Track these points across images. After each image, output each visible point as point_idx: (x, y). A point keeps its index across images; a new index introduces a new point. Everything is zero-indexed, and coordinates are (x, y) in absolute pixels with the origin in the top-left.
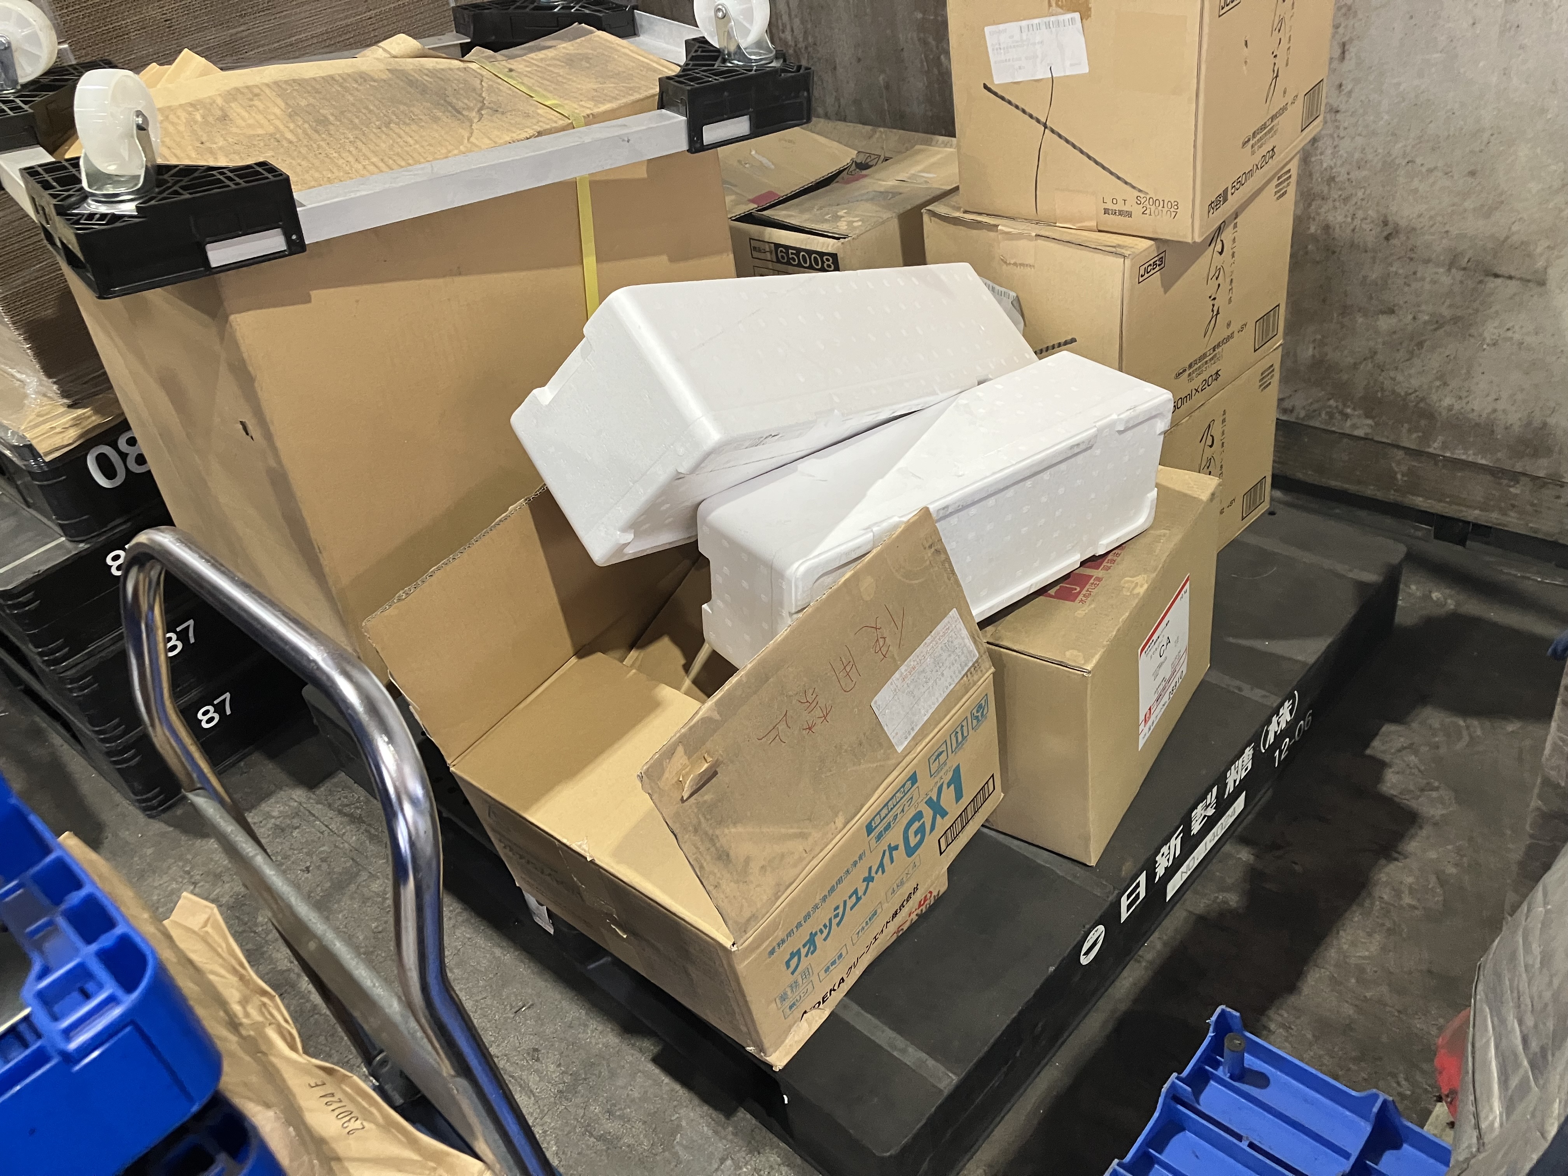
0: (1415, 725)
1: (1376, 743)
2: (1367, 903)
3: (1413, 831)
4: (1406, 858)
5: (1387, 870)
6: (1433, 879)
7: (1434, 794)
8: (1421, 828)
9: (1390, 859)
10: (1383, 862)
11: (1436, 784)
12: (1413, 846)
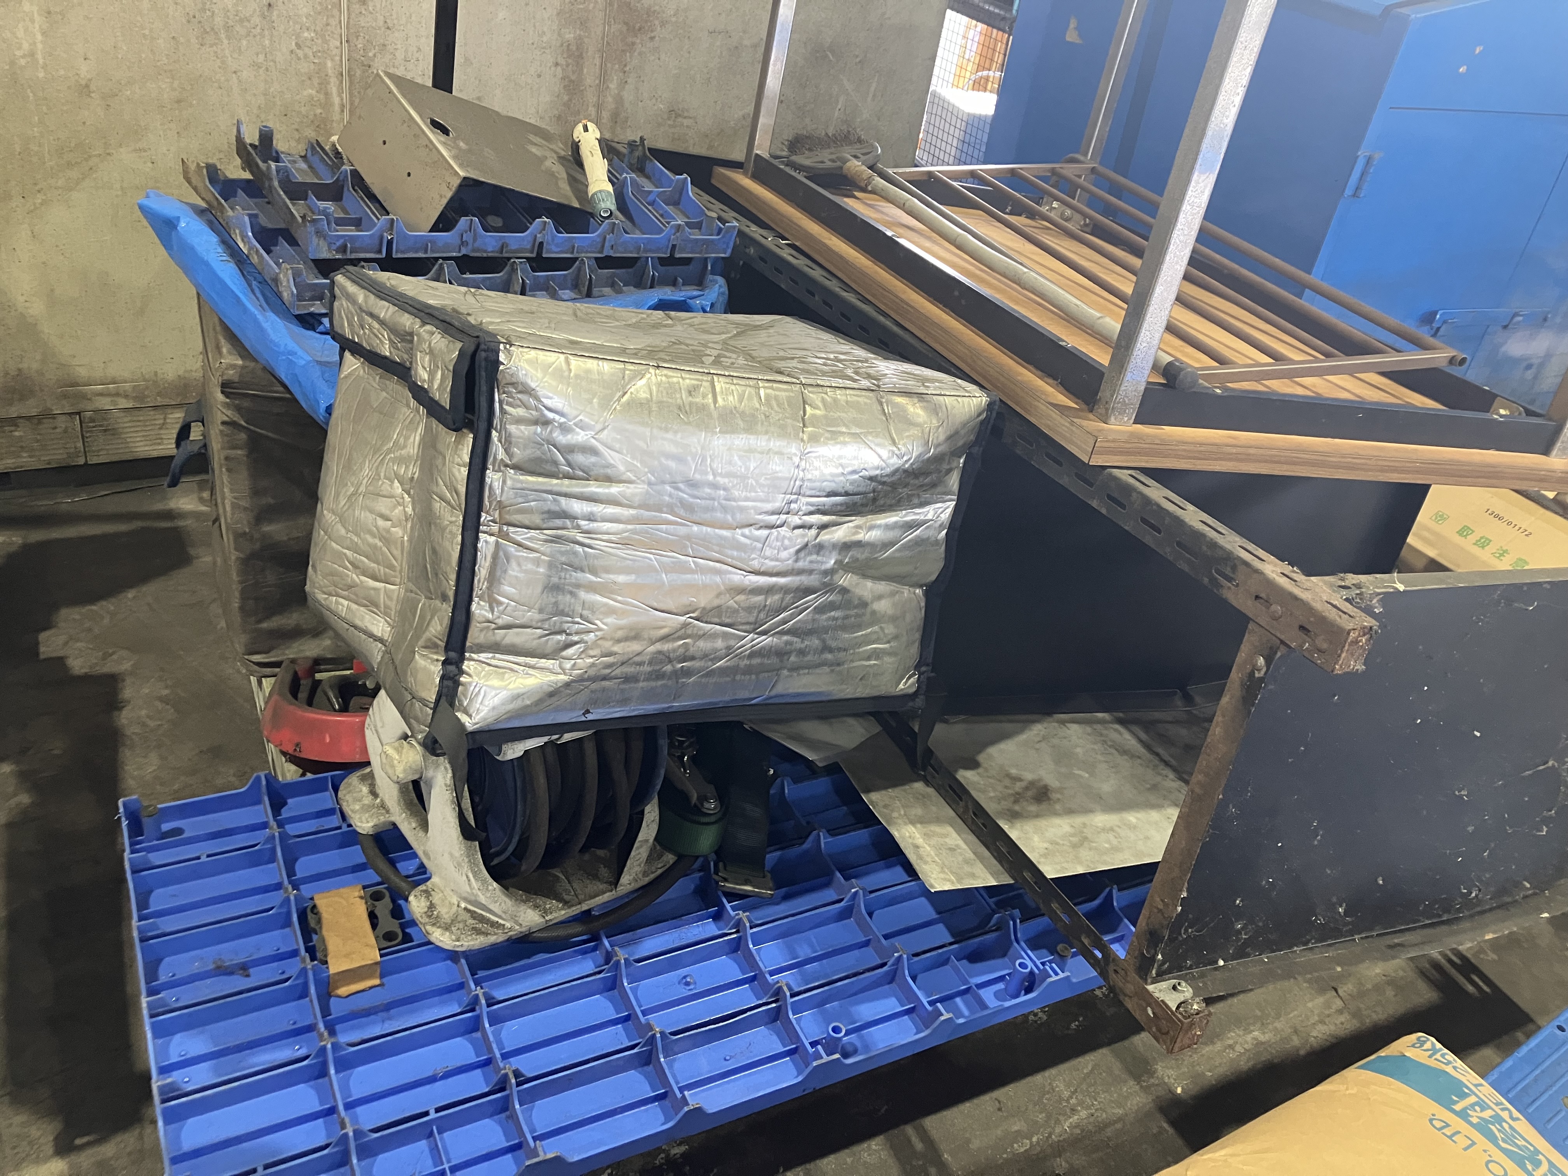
0: (62, 624)
1: (42, 649)
2: (128, 742)
3: (120, 685)
4: (129, 702)
5: (122, 716)
6: (158, 704)
7: (115, 657)
8: (123, 680)
9: (120, 709)
10: (116, 713)
11: (111, 651)
12: (127, 692)
